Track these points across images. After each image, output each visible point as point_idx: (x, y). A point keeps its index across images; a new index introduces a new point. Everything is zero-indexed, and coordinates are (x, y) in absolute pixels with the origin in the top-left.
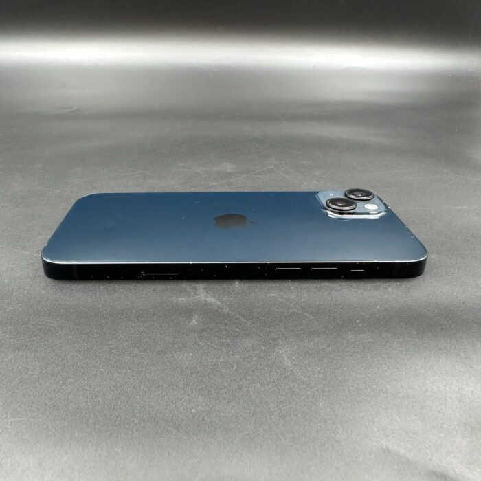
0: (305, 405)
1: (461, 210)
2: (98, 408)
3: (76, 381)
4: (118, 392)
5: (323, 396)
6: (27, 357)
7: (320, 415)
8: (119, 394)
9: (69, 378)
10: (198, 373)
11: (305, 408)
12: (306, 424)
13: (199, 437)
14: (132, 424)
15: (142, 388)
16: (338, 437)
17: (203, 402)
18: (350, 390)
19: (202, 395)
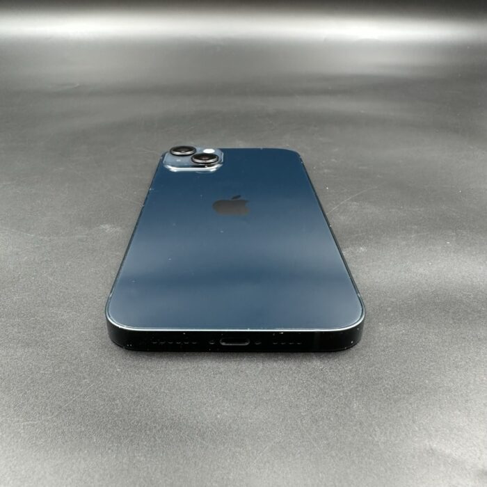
0: (337, 408)
2: (116, 411)
3: (92, 381)
4: (137, 395)
5: (357, 397)
6: (38, 354)
7: (354, 417)
8: (139, 397)
9: (84, 378)
10: (221, 373)
11: (338, 410)
12: (341, 428)
13: (226, 446)
14: (154, 431)
15: (162, 390)
16: (376, 439)
17: (228, 408)
18: (386, 388)
19: (227, 399)
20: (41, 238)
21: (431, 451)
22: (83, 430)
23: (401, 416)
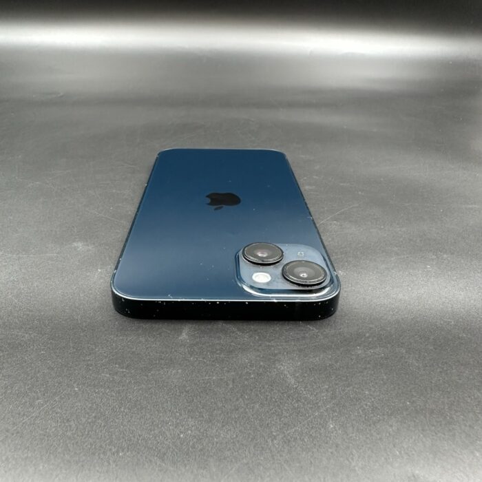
0: (312, 428)
1: (472, 209)
2: (69, 434)
3: (46, 402)
4: (94, 415)
5: (333, 417)
7: (330, 438)
8: (95, 417)
9: (38, 399)
10: (187, 392)
11: (313, 431)
12: (315, 450)
13: (187, 468)
14: (109, 453)
15: (122, 410)
16: (353, 464)
17: (193, 426)
18: (365, 409)
19: (192, 418)
20: (10, 255)
21: (413, 478)
22: (30, 455)
23: (380, 439)
